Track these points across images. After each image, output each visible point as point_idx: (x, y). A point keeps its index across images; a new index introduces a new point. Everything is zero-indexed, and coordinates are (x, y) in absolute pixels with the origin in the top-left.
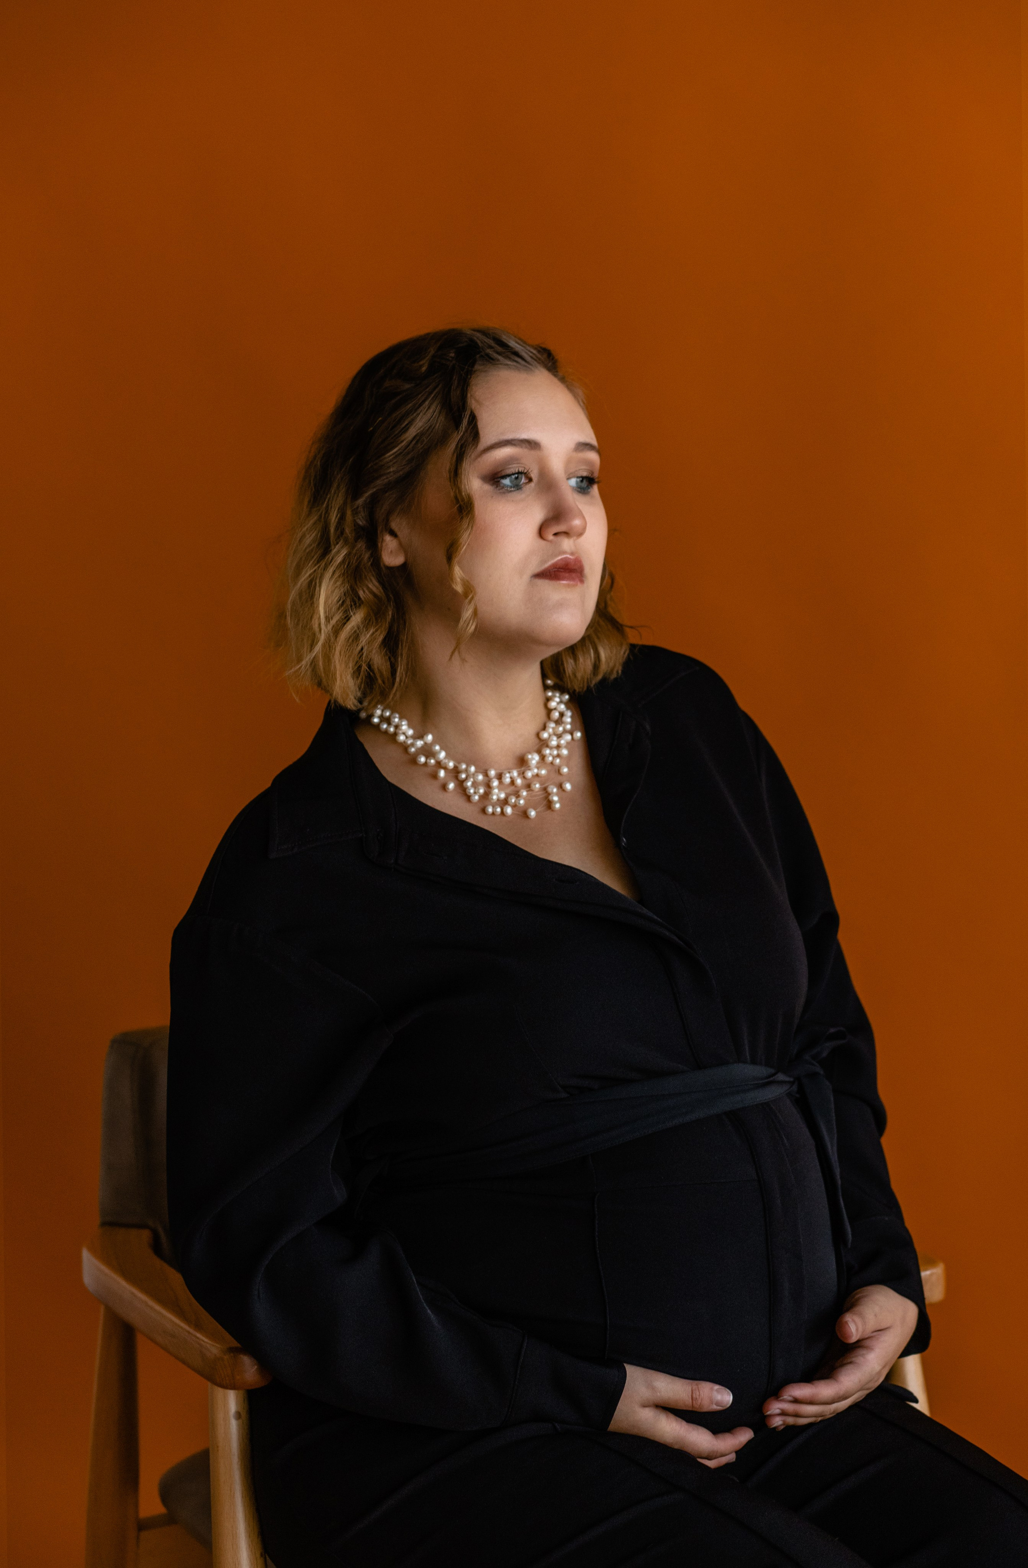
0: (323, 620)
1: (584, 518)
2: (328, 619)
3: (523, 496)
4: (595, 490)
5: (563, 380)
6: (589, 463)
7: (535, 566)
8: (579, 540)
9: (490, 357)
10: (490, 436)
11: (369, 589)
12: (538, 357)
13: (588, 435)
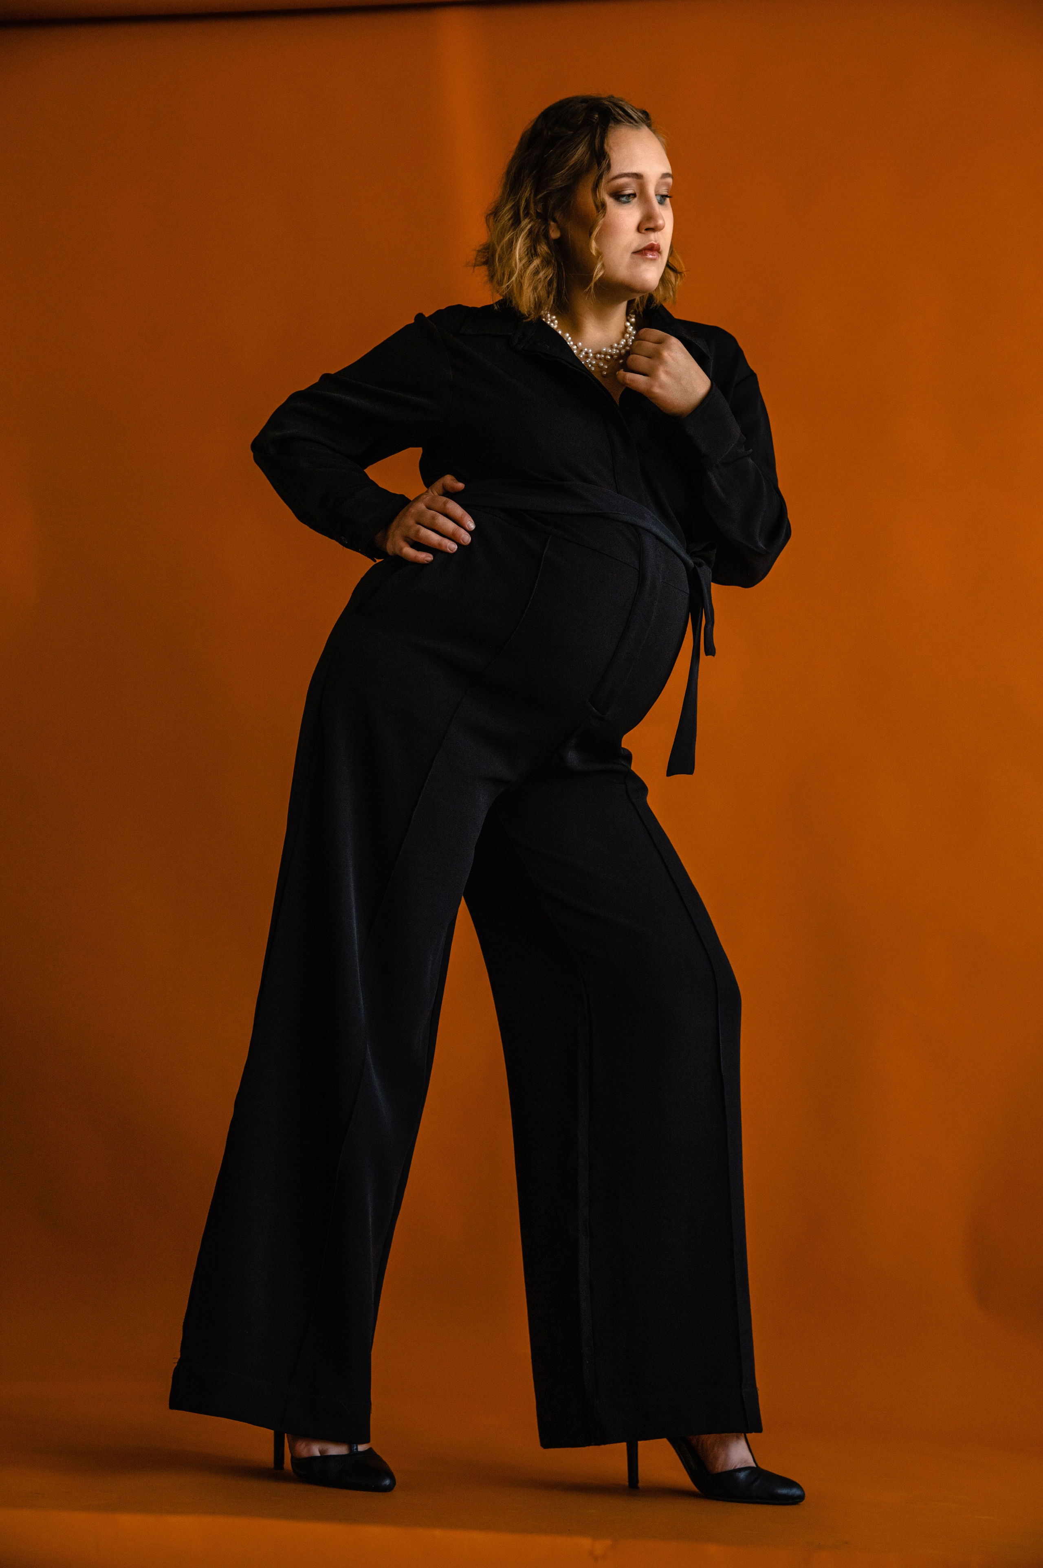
0: (518, 260)
1: (663, 221)
3: (631, 206)
4: (669, 202)
5: (654, 132)
6: (667, 185)
7: (635, 247)
8: (659, 233)
9: (617, 119)
10: (616, 170)
11: (543, 248)
12: (642, 118)
13: (666, 168)
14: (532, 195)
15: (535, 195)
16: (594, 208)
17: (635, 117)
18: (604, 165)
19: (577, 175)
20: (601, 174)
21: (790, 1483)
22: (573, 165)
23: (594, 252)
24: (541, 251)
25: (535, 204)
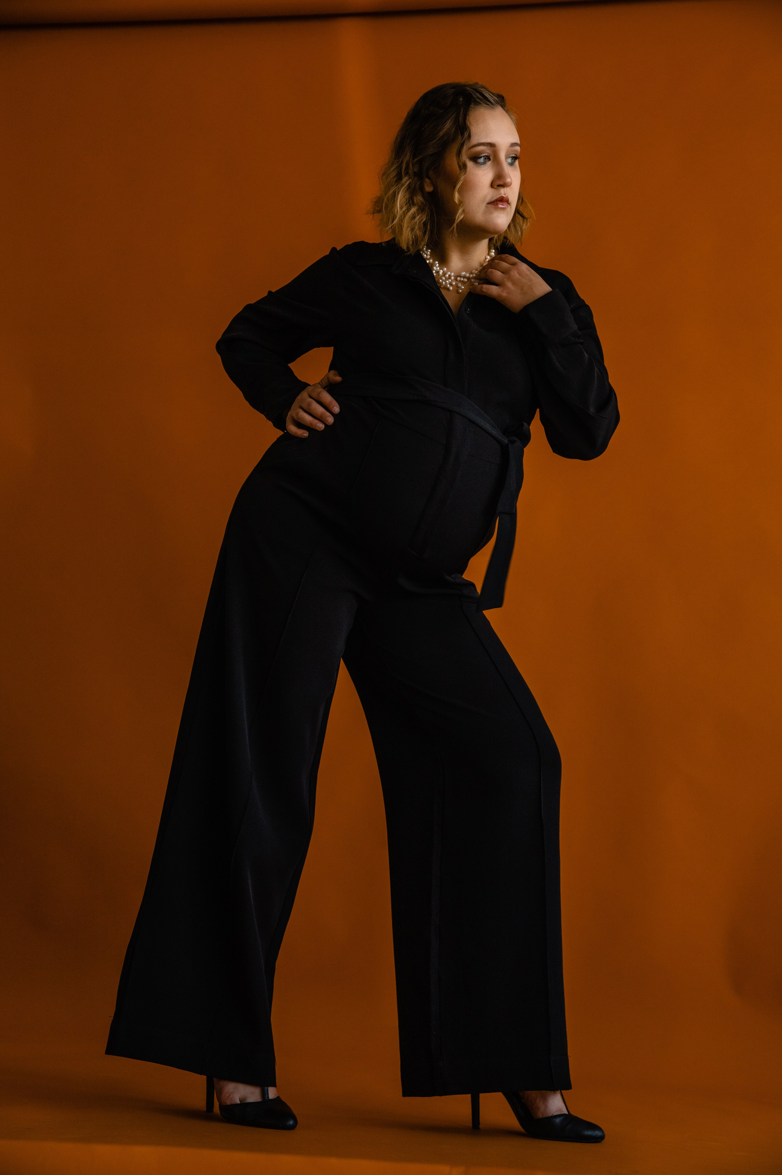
0: (399, 208)
1: (511, 179)
2: (401, 208)
3: (486, 168)
4: (517, 162)
5: (507, 112)
6: (517, 151)
7: (489, 199)
8: (508, 188)
9: (477, 102)
10: (474, 140)
11: (419, 199)
12: (496, 100)
13: (516, 139)
14: (411, 159)
15: (413, 159)
16: (458, 168)
17: (492, 100)
18: (466, 135)
19: (445, 144)
20: (463, 142)
21: (594, 1127)
22: (442, 136)
23: (456, 201)
24: (417, 201)
25: (413, 166)
